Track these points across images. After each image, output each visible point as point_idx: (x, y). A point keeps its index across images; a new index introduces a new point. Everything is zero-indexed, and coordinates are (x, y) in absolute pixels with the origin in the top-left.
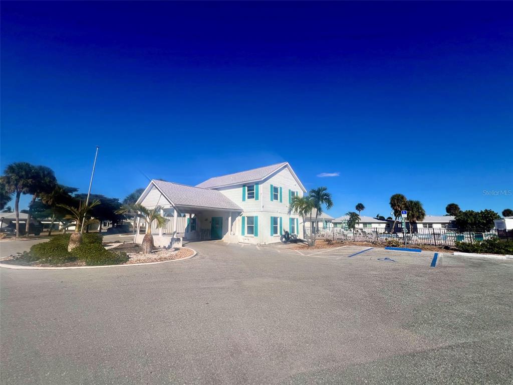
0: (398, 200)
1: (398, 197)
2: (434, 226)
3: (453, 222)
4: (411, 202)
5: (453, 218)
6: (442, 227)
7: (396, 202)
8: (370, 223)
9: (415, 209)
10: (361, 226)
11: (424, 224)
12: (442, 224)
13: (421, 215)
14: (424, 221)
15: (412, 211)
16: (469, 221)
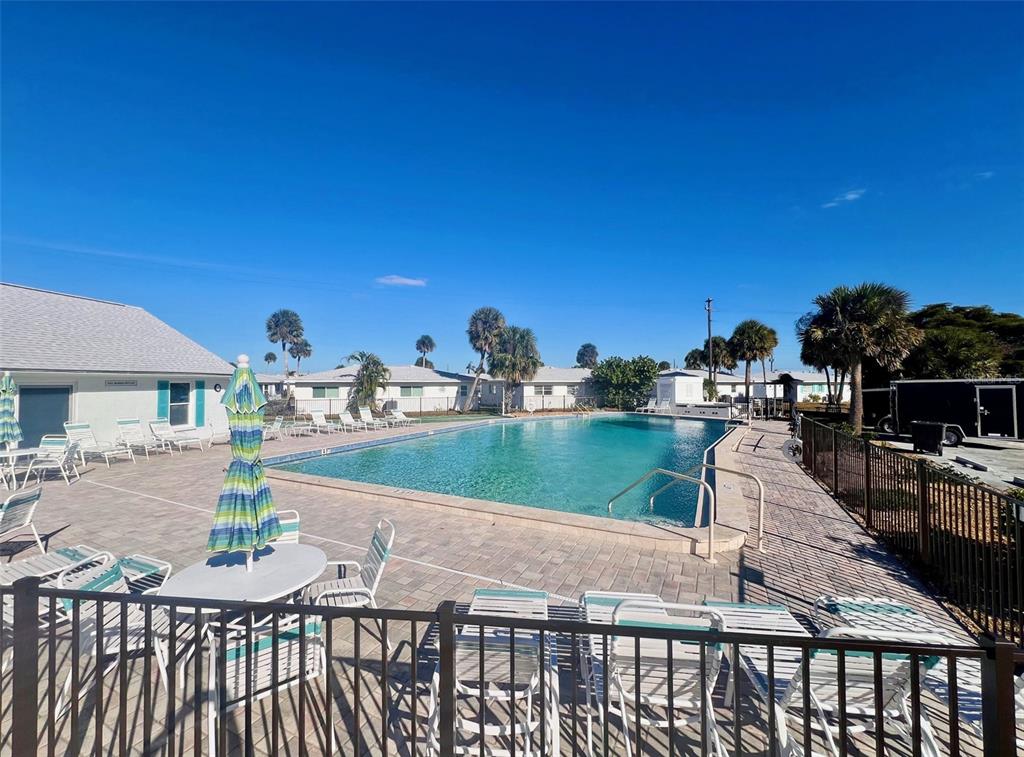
0: (485, 323)
1: (487, 316)
2: (555, 389)
3: (588, 381)
4: (514, 330)
5: (587, 373)
6: (568, 392)
7: (480, 329)
8: (419, 385)
9: (519, 351)
10: (394, 393)
11: (538, 386)
12: (570, 385)
13: (532, 364)
14: (537, 379)
15: (513, 355)
16: (614, 381)
